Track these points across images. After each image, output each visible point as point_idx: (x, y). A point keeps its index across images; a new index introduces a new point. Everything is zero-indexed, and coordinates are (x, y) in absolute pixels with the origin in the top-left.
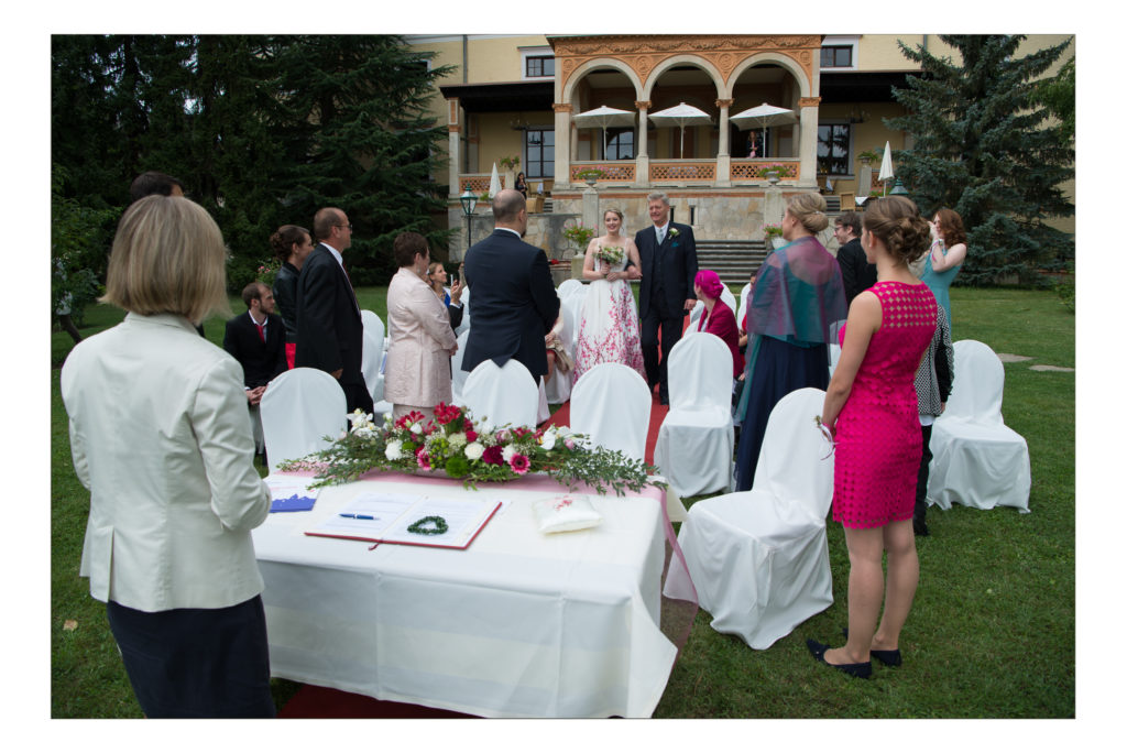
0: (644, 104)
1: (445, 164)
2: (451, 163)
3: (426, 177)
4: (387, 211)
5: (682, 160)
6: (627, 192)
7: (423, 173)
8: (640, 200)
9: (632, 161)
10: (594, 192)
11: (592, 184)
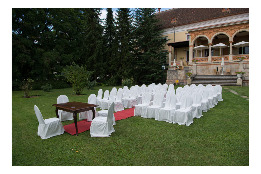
0: (210, 44)
2: (169, 59)
4: (154, 70)
5: (220, 56)
6: (206, 64)
8: (209, 66)
9: (208, 57)
10: (196, 65)
11: (195, 63)
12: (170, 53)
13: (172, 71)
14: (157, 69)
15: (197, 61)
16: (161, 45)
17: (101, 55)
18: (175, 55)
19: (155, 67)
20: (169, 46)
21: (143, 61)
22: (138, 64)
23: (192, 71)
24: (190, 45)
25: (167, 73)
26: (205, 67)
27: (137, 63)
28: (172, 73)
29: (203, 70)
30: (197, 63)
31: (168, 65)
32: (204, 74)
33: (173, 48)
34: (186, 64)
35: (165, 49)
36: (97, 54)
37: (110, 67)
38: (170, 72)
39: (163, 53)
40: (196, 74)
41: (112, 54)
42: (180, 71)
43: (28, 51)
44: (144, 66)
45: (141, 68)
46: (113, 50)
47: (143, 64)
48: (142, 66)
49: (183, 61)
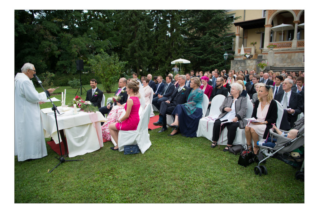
0: (296, 22)
2: (236, 44)
4: (214, 59)
6: (288, 51)
8: (293, 54)
9: (291, 41)
10: (272, 52)
11: (272, 49)
12: (237, 37)
13: (238, 62)
14: (219, 58)
15: (275, 46)
16: (226, 25)
17: (144, 40)
18: (245, 40)
19: (216, 56)
20: (236, 27)
21: (200, 48)
22: (193, 51)
23: (266, 61)
24: (266, 24)
25: (232, 64)
26: (287, 56)
27: (191, 50)
28: (239, 63)
29: (283, 60)
30: (274, 49)
31: (234, 53)
32: (284, 66)
33: (241, 29)
34: (260, 51)
35: (230, 31)
36: (139, 39)
37: (156, 57)
38: (235, 62)
39: (228, 36)
40: (272, 66)
41: (159, 39)
42: (249, 62)
43: (53, 38)
44: (201, 54)
45: (197, 58)
46: (160, 34)
47: (200, 51)
48: (198, 55)
49: (255, 47)
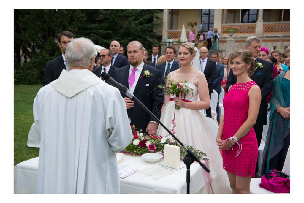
1: (161, 25)
2: (163, 24)
3: (152, 31)
5: (282, 22)
7: (150, 29)
10: (233, 40)
11: (232, 35)
12: (166, 11)
15: (236, 31)
18: (175, 16)
21: (107, 25)
30: (235, 35)
